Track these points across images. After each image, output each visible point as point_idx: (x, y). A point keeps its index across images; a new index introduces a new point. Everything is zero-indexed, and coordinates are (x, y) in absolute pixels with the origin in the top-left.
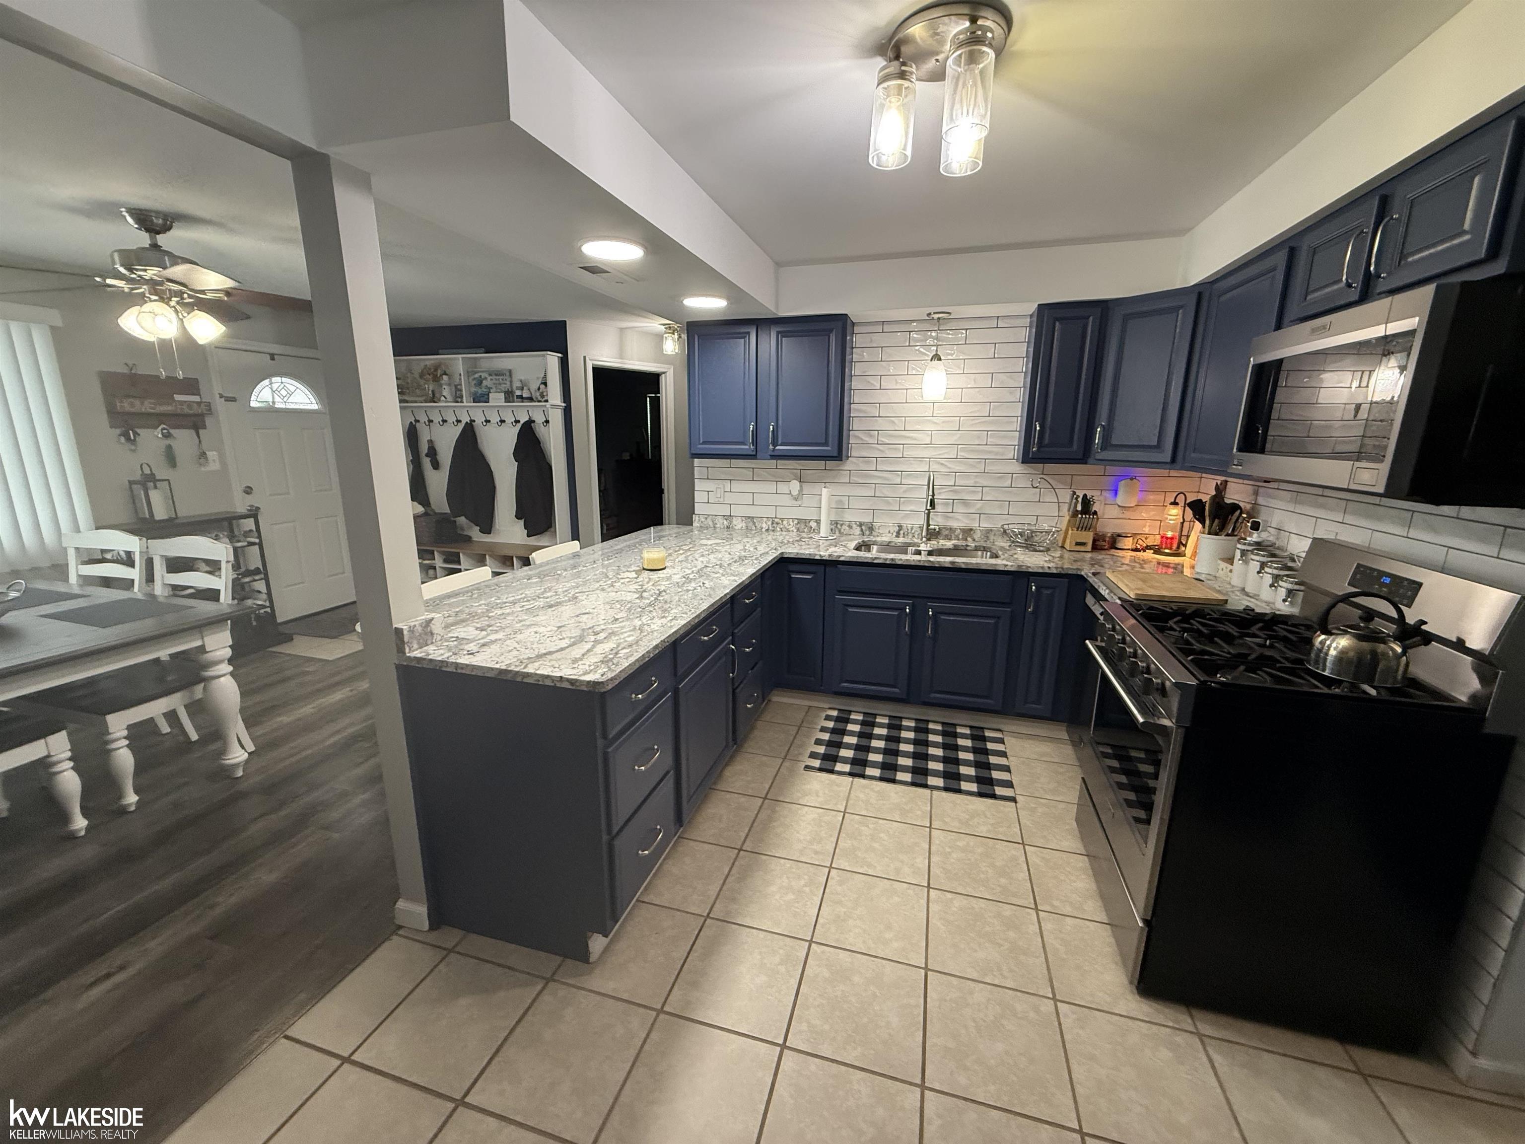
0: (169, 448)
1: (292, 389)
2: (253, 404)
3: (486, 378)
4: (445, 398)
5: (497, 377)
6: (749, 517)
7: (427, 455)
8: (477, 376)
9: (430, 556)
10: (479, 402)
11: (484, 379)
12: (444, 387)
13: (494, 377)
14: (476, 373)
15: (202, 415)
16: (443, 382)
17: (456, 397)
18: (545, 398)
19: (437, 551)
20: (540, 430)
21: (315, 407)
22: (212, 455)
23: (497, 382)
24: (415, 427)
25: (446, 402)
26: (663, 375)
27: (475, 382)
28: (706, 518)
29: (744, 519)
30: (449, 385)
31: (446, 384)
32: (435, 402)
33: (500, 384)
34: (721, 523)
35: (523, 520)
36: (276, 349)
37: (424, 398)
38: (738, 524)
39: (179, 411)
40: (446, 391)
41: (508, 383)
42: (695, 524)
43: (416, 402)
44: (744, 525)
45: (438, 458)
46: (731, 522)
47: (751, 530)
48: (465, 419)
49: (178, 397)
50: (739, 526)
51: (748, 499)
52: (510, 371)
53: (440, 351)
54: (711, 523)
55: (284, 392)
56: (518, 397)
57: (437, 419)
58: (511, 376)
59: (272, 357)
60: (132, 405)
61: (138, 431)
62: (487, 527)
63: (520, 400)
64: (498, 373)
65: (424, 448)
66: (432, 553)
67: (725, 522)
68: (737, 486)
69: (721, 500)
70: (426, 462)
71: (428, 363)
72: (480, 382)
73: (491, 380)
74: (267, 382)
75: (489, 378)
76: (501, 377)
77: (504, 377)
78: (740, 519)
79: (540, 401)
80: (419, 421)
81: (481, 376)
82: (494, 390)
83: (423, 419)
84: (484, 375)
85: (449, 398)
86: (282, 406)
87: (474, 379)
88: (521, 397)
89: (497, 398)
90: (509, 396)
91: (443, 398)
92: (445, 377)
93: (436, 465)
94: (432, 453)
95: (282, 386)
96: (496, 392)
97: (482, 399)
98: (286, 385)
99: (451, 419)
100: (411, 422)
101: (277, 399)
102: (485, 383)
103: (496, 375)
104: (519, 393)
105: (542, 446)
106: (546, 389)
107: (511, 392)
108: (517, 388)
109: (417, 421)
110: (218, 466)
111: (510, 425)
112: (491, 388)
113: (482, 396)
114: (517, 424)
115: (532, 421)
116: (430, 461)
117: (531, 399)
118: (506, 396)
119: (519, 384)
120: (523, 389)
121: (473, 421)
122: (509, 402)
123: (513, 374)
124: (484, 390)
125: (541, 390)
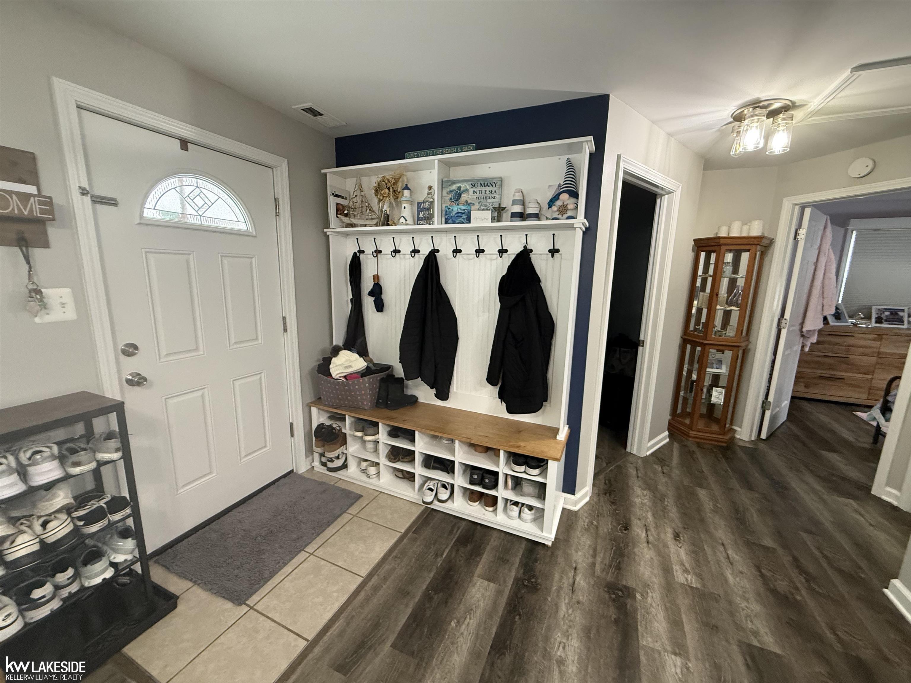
1: (213, 198)
2: (148, 214)
3: (467, 190)
4: (406, 220)
5: (483, 189)
7: (371, 294)
8: (454, 187)
10: (454, 223)
11: (464, 191)
12: (403, 205)
13: (478, 189)
14: (454, 183)
15: (37, 222)
16: (403, 199)
17: (419, 219)
18: (569, 214)
19: (383, 424)
21: (242, 227)
22: (57, 294)
23: (483, 195)
24: (359, 258)
25: (407, 224)
26: (666, 197)
27: (450, 196)
30: (411, 202)
31: (406, 202)
32: (388, 225)
33: (486, 198)
35: (498, 387)
36: (189, 132)
37: (375, 222)
40: (407, 211)
41: (498, 197)
43: (366, 226)
45: (383, 297)
48: (425, 251)
52: (501, 179)
55: (199, 202)
56: (514, 215)
57: (387, 247)
58: (501, 185)
59: (184, 144)
62: (443, 390)
63: (517, 218)
64: (486, 183)
65: (367, 285)
70: (368, 302)
72: (457, 196)
73: (474, 192)
74: (173, 182)
75: (471, 191)
76: (488, 189)
77: (494, 189)
79: (556, 219)
80: (363, 252)
81: (459, 188)
82: (477, 206)
83: (368, 247)
84: (463, 186)
85: (410, 221)
86: (197, 221)
87: (451, 191)
88: (522, 216)
89: (481, 218)
90: (498, 213)
91: (402, 220)
92: (406, 193)
93: (380, 306)
94: (377, 292)
95: (198, 191)
96: (479, 210)
97: (458, 220)
98: (203, 190)
99: (406, 247)
100: (355, 253)
101: (189, 210)
102: (464, 197)
103: (482, 186)
104: (517, 209)
105: (542, 285)
106: (573, 200)
107: (503, 209)
108: (514, 203)
109: (361, 252)
110: (70, 314)
111: (494, 257)
112: (474, 204)
113: (459, 215)
114: (505, 255)
115: (531, 251)
116: (374, 301)
117: (536, 216)
118: (496, 214)
119: (518, 197)
120: (523, 203)
121: (438, 251)
122: (499, 221)
123: (505, 183)
124: (463, 208)
125: (559, 203)
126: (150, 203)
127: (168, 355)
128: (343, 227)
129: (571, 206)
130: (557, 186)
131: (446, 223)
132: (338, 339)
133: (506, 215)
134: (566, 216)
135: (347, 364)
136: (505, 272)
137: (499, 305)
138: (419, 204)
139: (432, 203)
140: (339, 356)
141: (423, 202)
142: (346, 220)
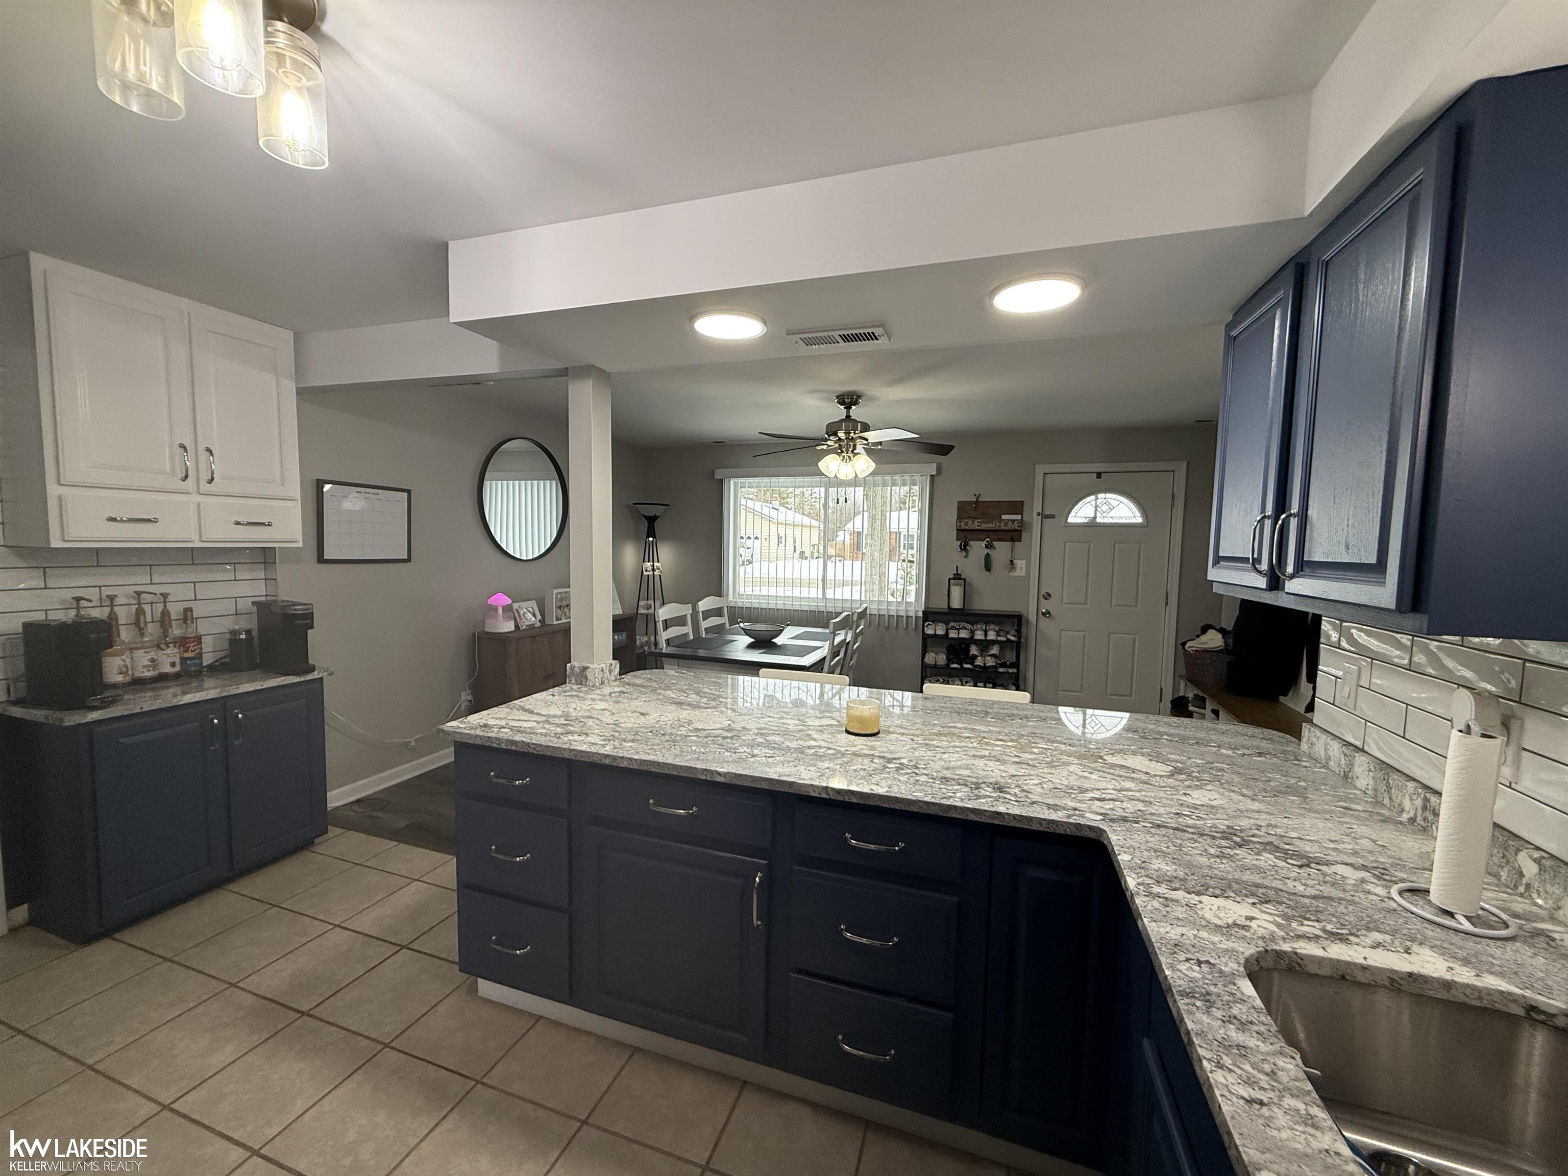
0: (988, 555)
1: (1114, 503)
2: (1071, 520)
15: (1020, 530)
21: (1138, 520)
22: (1020, 564)
28: (1319, 738)
29: (1374, 766)
34: (1337, 759)
36: (1102, 467)
38: (1362, 775)
39: (997, 528)
46: (1351, 765)
49: (1004, 517)
50: (1363, 783)
54: (1323, 753)
60: (972, 524)
61: (971, 543)
67: (1343, 761)
69: (1351, 704)
78: (1368, 763)
86: (1103, 521)
95: (1106, 501)
98: (1110, 501)
101: (1099, 514)
110: (1023, 573)
126: (1072, 514)
127: (1066, 604)
140: (1206, 634)
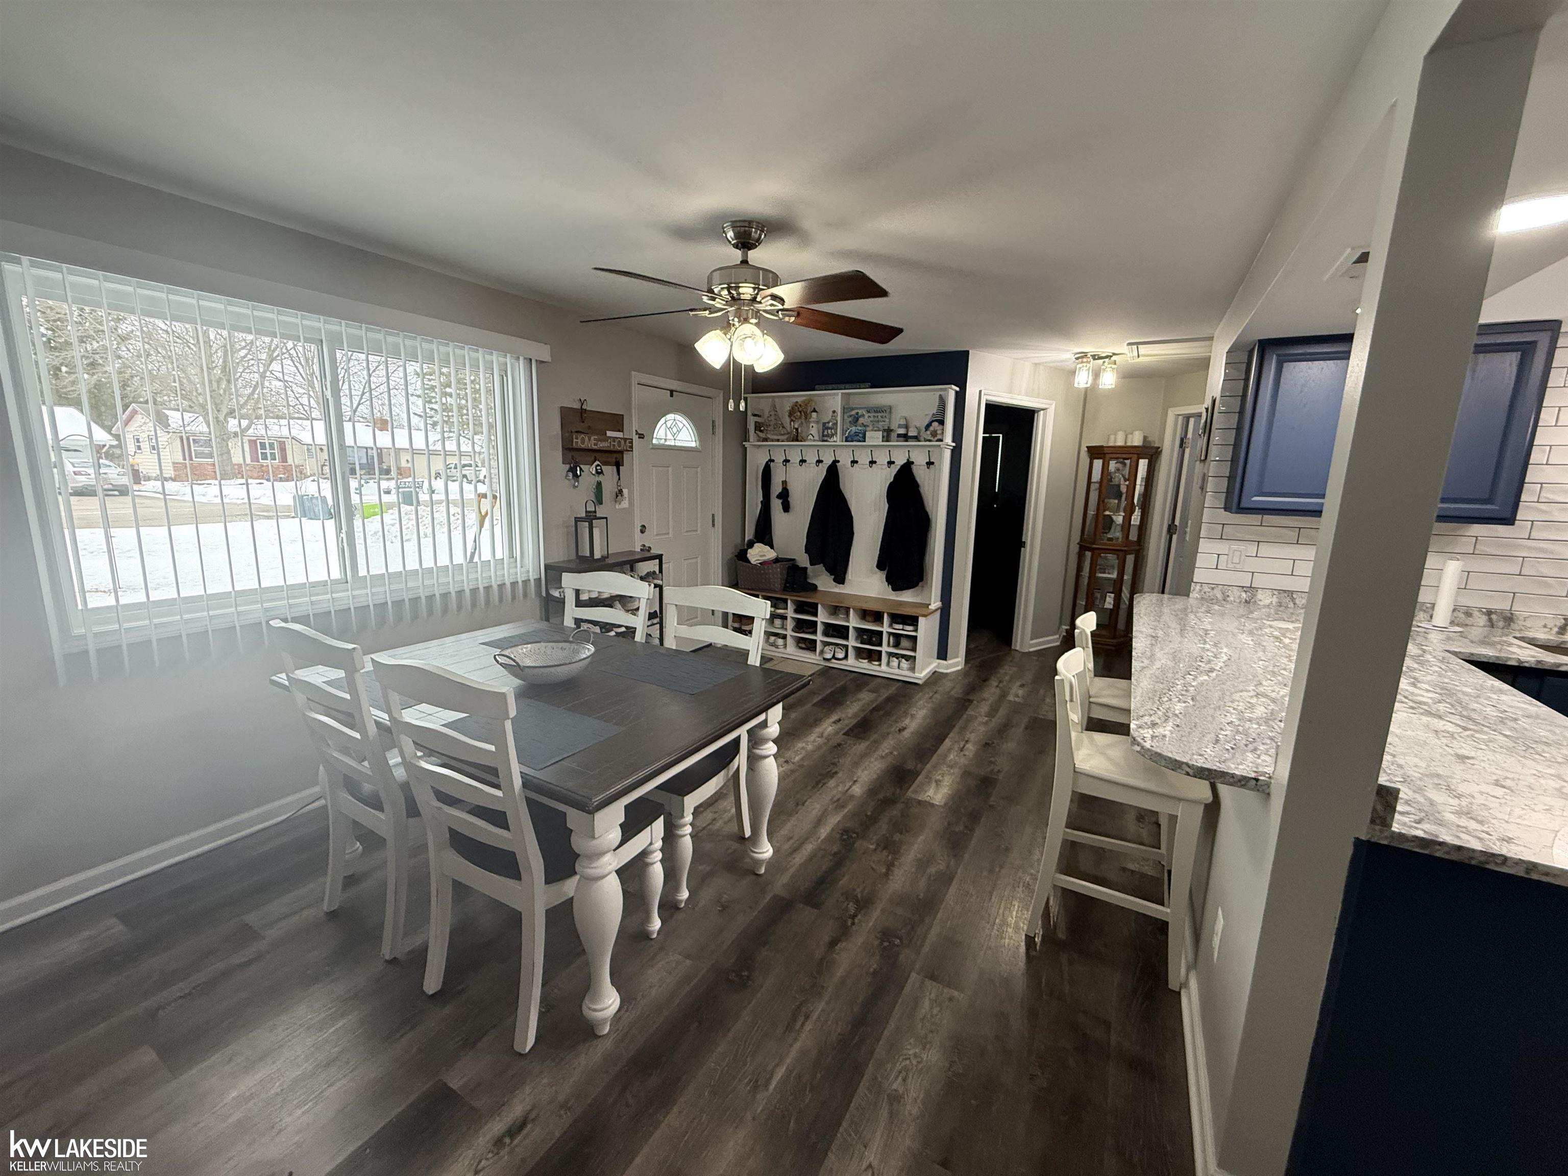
0: (599, 484)
1: (681, 425)
4: (813, 437)
5: (876, 415)
6: (1285, 591)
7: (779, 497)
8: (853, 413)
9: (782, 605)
10: (852, 441)
11: (860, 417)
12: (811, 425)
13: (871, 415)
14: (853, 409)
15: (621, 452)
16: (812, 420)
17: (823, 436)
18: (939, 437)
19: (791, 600)
20: (920, 473)
21: (693, 445)
22: (625, 491)
23: (876, 419)
24: (770, 466)
25: (814, 441)
26: (1042, 412)
27: (850, 419)
28: (1213, 589)
29: (1276, 592)
30: (817, 422)
31: (814, 422)
32: (798, 441)
33: (878, 421)
34: (1236, 595)
35: (885, 572)
36: (675, 385)
37: (786, 438)
38: (1264, 598)
39: (612, 448)
40: (814, 430)
41: (887, 421)
42: (1194, 595)
43: (778, 440)
44: (1275, 600)
45: (789, 499)
46: (1254, 596)
47: (1287, 607)
48: (828, 461)
49: (609, 434)
50: (1267, 602)
51: (1287, 566)
52: (890, 407)
53: (817, 387)
54: (1219, 596)
55: (675, 430)
56: (899, 436)
57: (795, 458)
58: (890, 412)
59: (672, 392)
60: (583, 441)
61: (581, 466)
62: (840, 578)
63: (902, 439)
64: (878, 410)
65: (776, 489)
66: (785, 601)
67: (1244, 595)
68: (1265, 550)
69: (1239, 567)
70: (776, 505)
71: (799, 400)
72: (856, 420)
73: (869, 417)
74: (665, 419)
75: (866, 416)
76: (879, 415)
77: (884, 415)
78: (1269, 593)
79: (930, 441)
80: (773, 461)
81: (857, 413)
82: (871, 428)
83: (779, 458)
84: (860, 412)
85: (817, 438)
86: (672, 443)
87: (851, 416)
88: (905, 437)
89: (874, 438)
90: (888, 434)
91: (810, 437)
92: (814, 415)
93: (786, 508)
94: (784, 495)
95: (675, 423)
96: (872, 430)
97: (856, 438)
98: (678, 422)
99: (812, 458)
100: (768, 462)
102: (861, 420)
103: (875, 412)
104: (902, 431)
105: (922, 490)
106: (941, 427)
107: (891, 431)
108: (900, 426)
109: (772, 461)
110: (629, 504)
111: (884, 467)
112: (868, 426)
113: (856, 434)
114: (892, 466)
115: (913, 463)
116: (782, 503)
117: (916, 438)
118: (885, 434)
119: (903, 422)
120: (907, 427)
121: (838, 461)
122: (887, 441)
123: (893, 411)
124: (860, 428)
125: (931, 428)
126: (655, 434)
128: (759, 441)
129: (939, 432)
130: (930, 416)
131: (846, 441)
132: (749, 535)
133: (894, 435)
134: (936, 438)
135: (761, 554)
136: (892, 480)
137: (887, 506)
138: (824, 424)
139: (836, 424)
140: (754, 548)
141: (828, 423)
142: (762, 435)
